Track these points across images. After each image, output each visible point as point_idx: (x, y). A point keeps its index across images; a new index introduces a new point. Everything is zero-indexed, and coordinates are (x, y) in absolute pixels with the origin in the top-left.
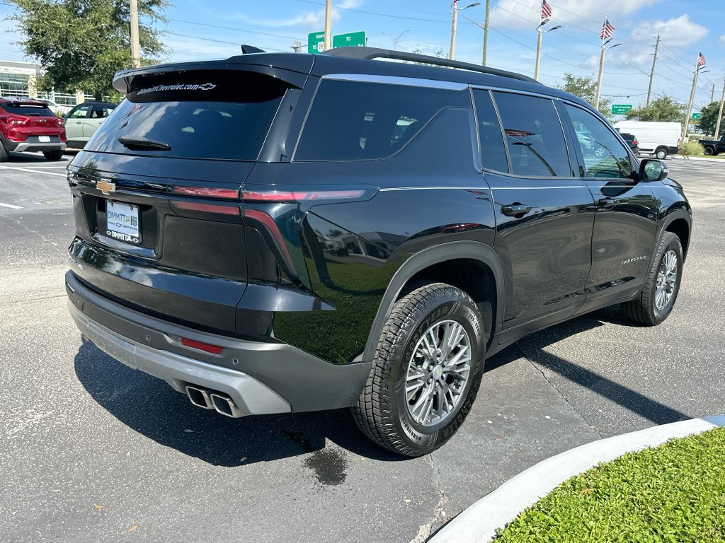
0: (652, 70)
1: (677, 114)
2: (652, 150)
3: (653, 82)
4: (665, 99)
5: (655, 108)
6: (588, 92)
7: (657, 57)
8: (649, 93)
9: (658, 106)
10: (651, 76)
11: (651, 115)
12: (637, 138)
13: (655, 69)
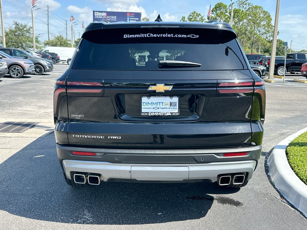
0: (48, 22)
1: (67, 44)
2: (65, 61)
3: (49, 27)
4: (61, 36)
5: (57, 40)
6: (28, 31)
7: (49, 15)
8: (48, 33)
9: (58, 39)
10: (48, 25)
11: (56, 44)
12: (59, 55)
13: (49, 21)
